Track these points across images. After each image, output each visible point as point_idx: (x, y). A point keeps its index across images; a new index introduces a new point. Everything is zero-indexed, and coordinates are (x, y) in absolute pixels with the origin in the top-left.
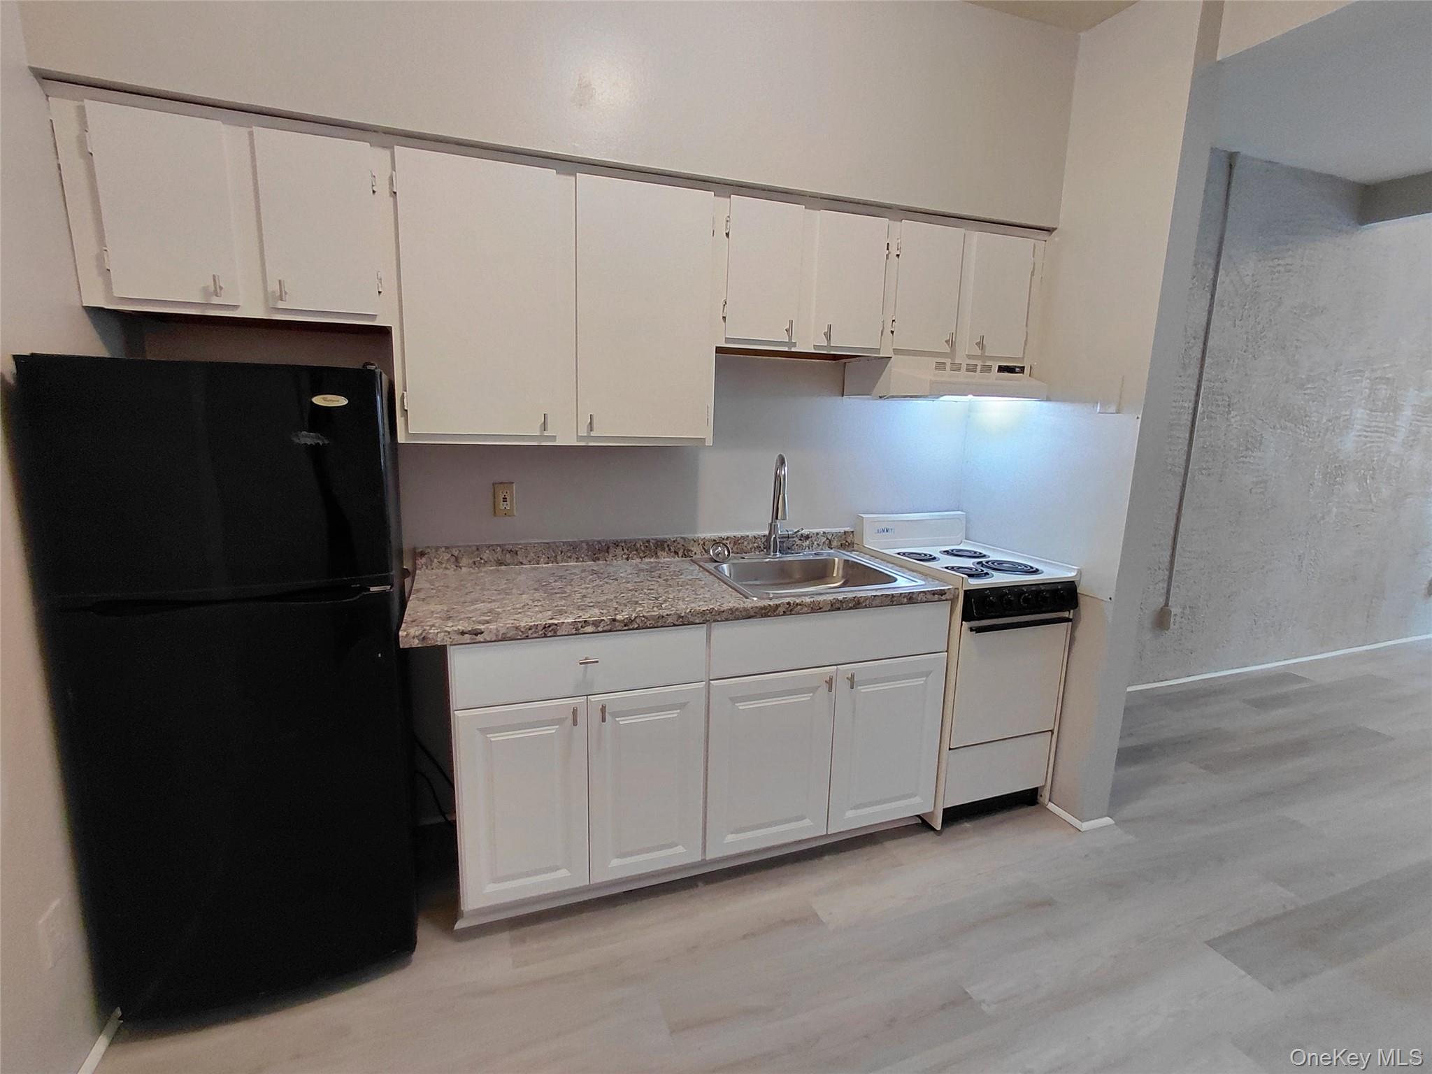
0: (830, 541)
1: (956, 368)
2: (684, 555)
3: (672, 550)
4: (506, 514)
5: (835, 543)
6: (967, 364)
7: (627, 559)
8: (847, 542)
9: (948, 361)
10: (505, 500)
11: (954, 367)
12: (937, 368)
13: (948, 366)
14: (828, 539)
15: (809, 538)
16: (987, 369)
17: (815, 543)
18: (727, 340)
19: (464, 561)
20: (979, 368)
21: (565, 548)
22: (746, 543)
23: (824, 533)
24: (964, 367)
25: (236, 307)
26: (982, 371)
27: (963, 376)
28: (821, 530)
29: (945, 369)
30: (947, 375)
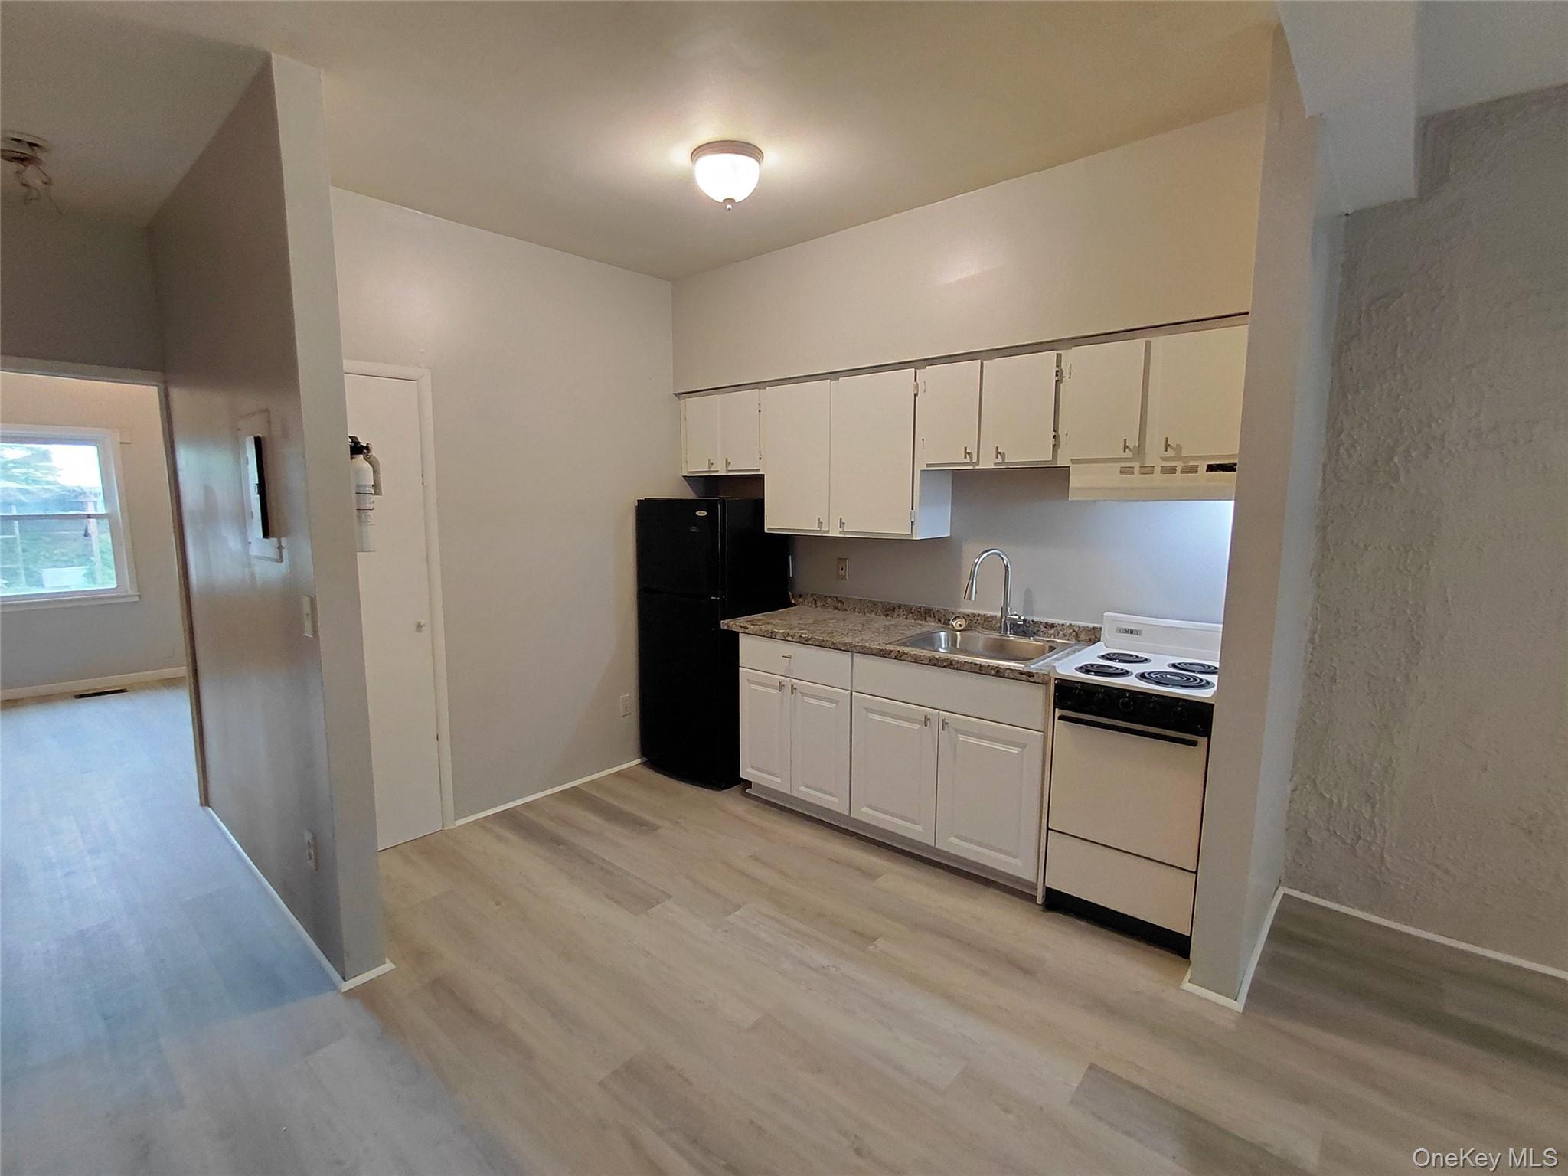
0: (1077, 634)
1: (1148, 470)
2: (945, 623)
3: (937, 617)
4: (843, 578)
5: (1082, 636)
6: (1162, 467)
7: (906, 619)
8: (1096, 637)
9: (1137, 466)
10: (842, 569)
11: (1143, 470)
12: (1121, 472)
13: (1137, 469)
14: (1074, 631)
15: (1053, 627)
16: (1193, 469)
17: (1061, 633)
18: (928, 465)
19: (819, 603)
20: (1179, 469)
21: (869, 605)
22: (994, 622)
23: (1071, 625)
24: (1158, 469)
25: (717, 471)
26: (1182, 472)
27: (1158, 479)
28: (1068, 623)
29: (1133, 473)
30: (1137, 479)
